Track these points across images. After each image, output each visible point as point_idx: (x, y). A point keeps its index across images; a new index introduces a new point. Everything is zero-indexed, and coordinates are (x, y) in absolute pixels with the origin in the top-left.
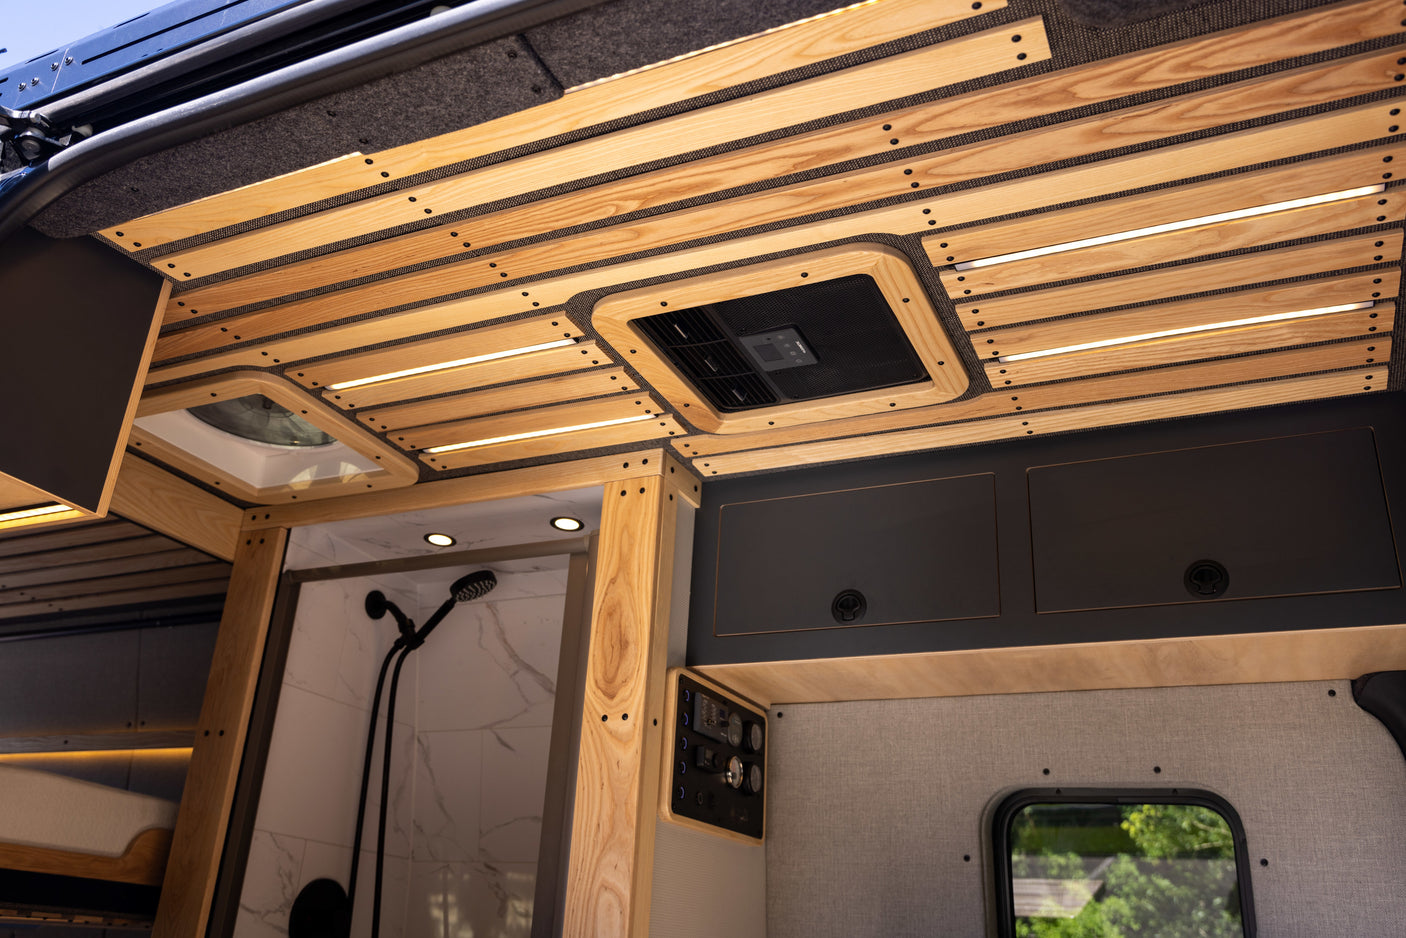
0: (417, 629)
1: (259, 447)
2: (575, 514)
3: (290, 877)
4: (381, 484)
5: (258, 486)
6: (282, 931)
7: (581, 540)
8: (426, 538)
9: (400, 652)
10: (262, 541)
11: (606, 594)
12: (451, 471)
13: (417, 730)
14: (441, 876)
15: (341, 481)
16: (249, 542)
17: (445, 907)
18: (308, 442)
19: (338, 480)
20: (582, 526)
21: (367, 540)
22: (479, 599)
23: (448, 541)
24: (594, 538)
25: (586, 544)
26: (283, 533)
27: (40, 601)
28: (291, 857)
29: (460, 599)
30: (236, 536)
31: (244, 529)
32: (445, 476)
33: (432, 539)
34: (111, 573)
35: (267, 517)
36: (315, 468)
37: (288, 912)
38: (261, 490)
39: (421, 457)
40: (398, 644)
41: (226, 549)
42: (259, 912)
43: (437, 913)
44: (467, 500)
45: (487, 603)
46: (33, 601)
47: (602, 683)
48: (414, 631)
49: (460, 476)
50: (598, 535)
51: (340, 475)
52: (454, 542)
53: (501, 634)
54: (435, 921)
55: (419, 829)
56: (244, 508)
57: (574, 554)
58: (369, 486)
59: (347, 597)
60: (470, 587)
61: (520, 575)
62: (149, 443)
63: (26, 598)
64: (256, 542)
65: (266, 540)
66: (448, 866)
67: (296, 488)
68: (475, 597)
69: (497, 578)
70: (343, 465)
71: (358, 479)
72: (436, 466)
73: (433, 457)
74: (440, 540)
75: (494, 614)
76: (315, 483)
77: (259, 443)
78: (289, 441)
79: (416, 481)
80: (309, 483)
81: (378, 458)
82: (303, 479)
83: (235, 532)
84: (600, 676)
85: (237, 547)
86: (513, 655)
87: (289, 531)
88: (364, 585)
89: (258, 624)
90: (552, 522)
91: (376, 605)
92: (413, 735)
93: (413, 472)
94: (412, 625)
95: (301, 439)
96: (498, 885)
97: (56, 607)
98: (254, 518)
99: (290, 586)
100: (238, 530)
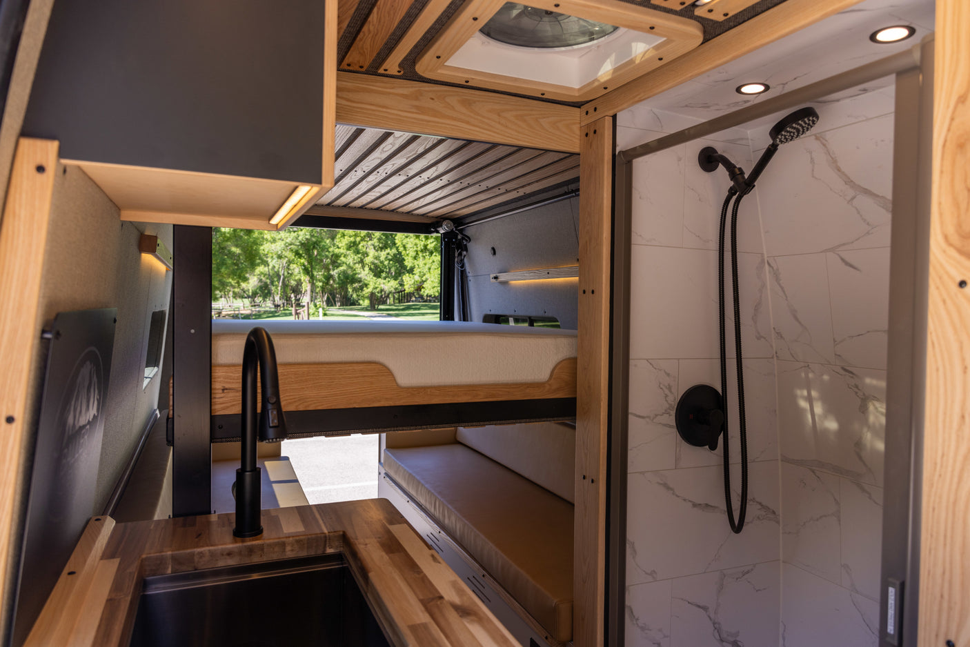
0: (746, 176)
1: (564, 51)
2: (900, 19)
3: (669, 388)
4: (670, 54)
5: (577, 87)
6: (670, 426)
7: (908, 53)
8: (738, 90)
9: (734, 198)
10: (595, 132)
11: (952, 119)
12: (735, 16)
13: (766, 256)
14: (803, 375)
15: (635, 62)
16: (587, 135)
17: (809, 399)
18: (603, 33)
19: (632, 61)
20: (912, 31)
21: (686, 106)
22: (808, 133)
23: (761, 88)
24: (927, 47)
25: (917, 56)
26: (608, 121)
27: (510, 191)
28: (668, 375)
29: (781, 142)
30: (578, 132)
31: (583, 124)
32: (731, 24)
33: (744, 90)
34: (532, 169)
35: (595, 109)
36: (613, 57)
37: (673, 413)
38: (579, 90)
39: (698, 12)
40: (732, 192)
41: (573, 143)
42: (648, 417)
43: (804, 404)
44: (758, 43)
45: (815, 135)
46: (507, 192)
47: (955, 239)
48: (744, 177)
49: (749, 19)
50: (933, 40)
51: (633, 56)
52: (767, 88)
53: (834, 163)
54: (803, 410)
55: (779, 335)
56: (579, 107)
57: (900, 74)
58: (660, 59)
59: (680, 159)
60: (788, 129)
61: (847, 101)
62: (473, 79)
63: (502, 191)
64: (591, 133)
65: (597, 129)
66: (808, 366)
67: (602, 80)
68: (797, 136)
69: (817, 111)
70: (634, 45)
71: (647, 56)
72: (718, 17)
73: (707, 8)
74: (752, 89)
75: (824, 145)
76: (616, 70)
77: (563, 49)
78: (587, 38)
79: (701, 40)
80: (611, 72)
81: (652, 28)
82: (606, 71)
83: (576, 128)
84: (951, 230)
85: (580, 140)
86: (849, 182)
87: (614, 117)
88: (694, 147)
89: (602, 203)
90: (873, 38)
91: (709, 160)
92: (763, 261)
93: (693, 32)
94: (742, 173)
95: (598, 32)
96: (857, 387)
97: (521, 192)
98: (587, 113)
99: (623, 164)
100: (579, 126)
